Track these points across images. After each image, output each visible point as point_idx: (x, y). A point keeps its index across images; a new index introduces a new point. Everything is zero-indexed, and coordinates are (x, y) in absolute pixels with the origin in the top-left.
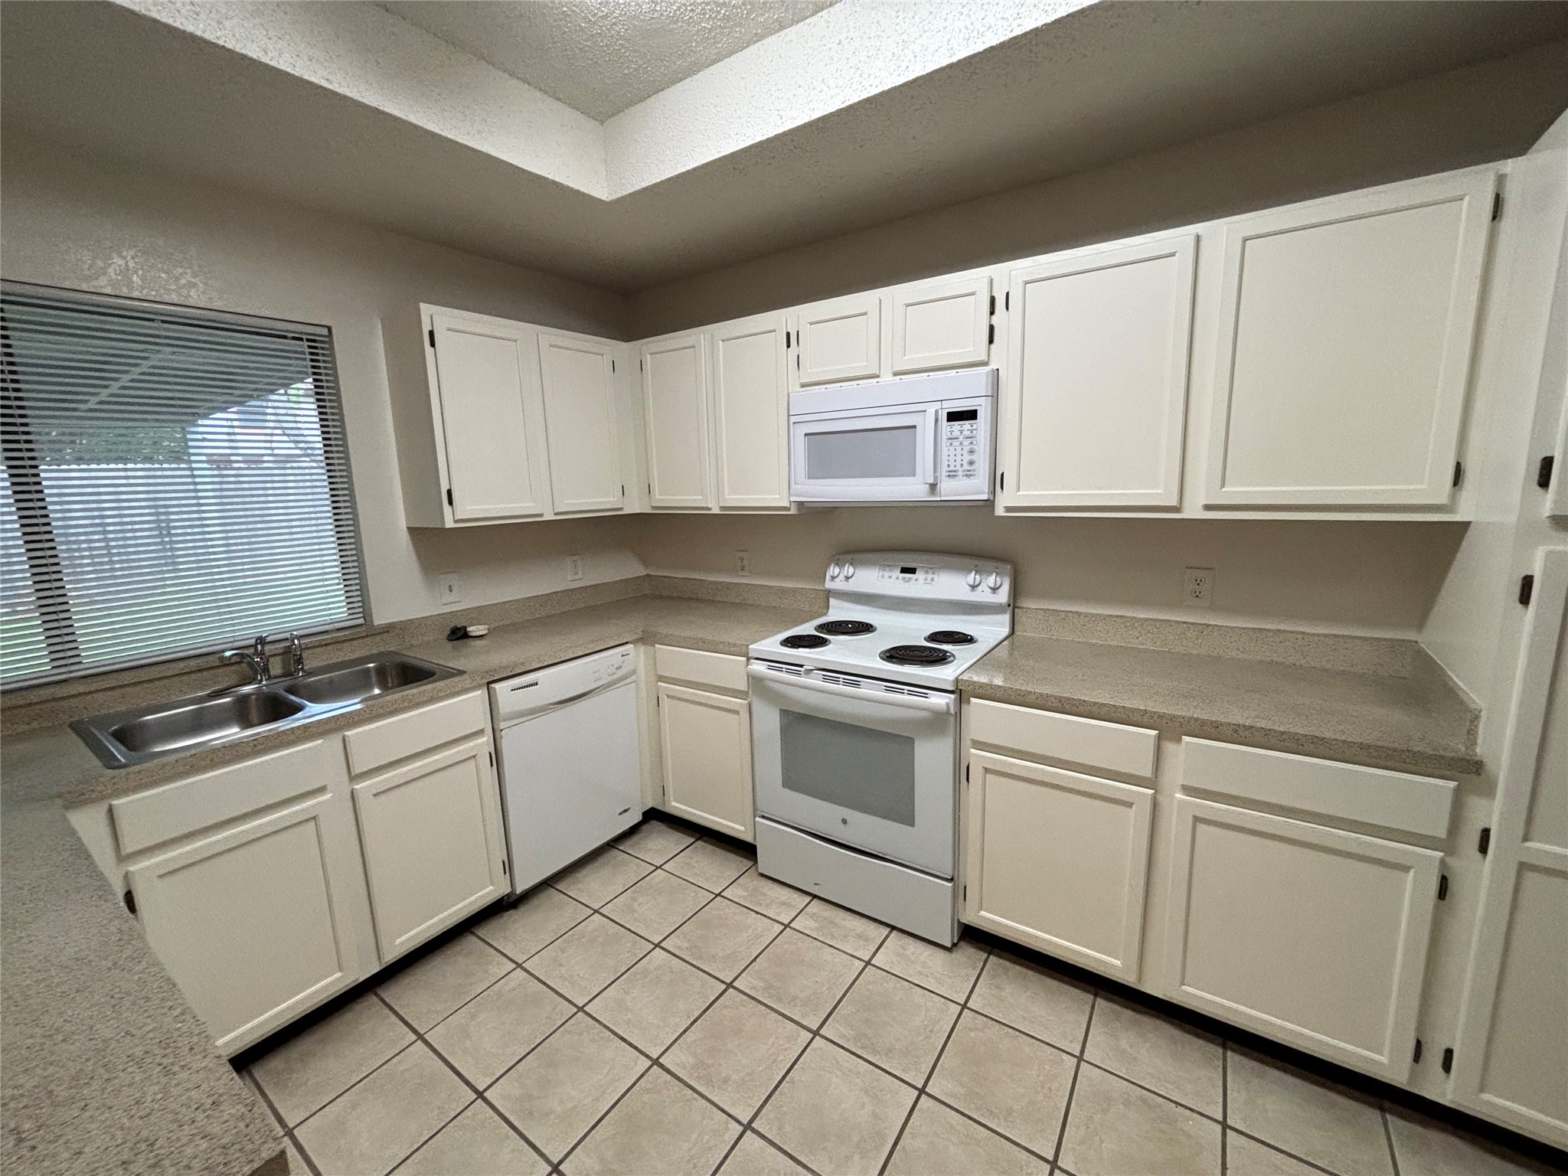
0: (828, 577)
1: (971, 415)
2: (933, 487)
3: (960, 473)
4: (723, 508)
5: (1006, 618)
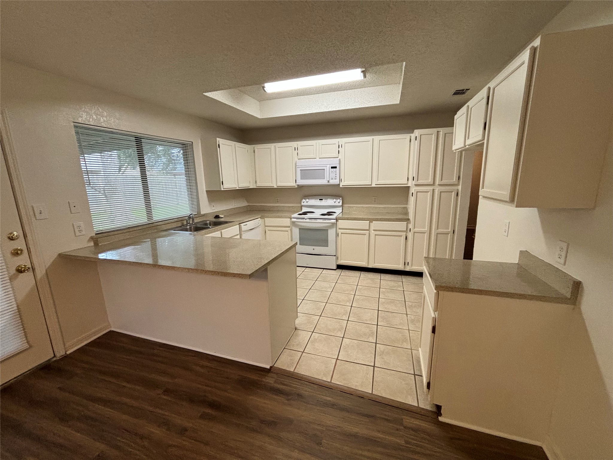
0: (302, 202)
1: (336, 167)
2: (328, 181)
3: (334, 179)
4: (277, 186)
5: (341, 208)
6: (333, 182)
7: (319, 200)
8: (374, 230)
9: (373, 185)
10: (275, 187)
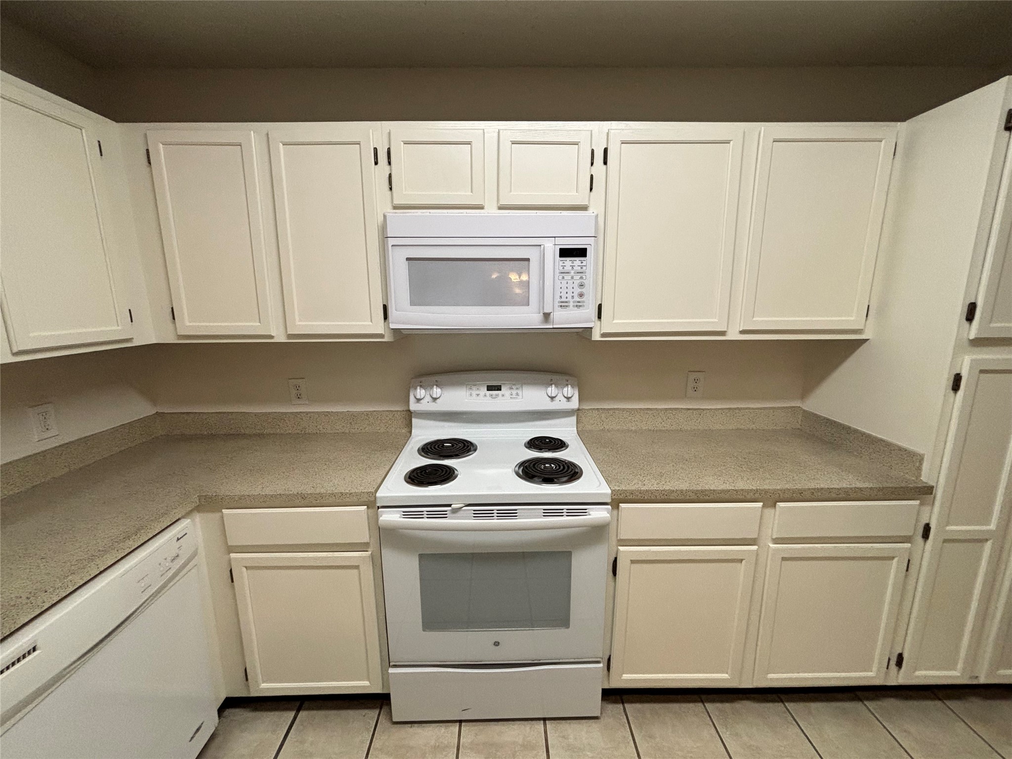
0: (412, 399)
1: (582, 253)
2: (547, 316)
3: (571, 304)
4: (290, 336)
5: (574, 418)
6: (565, 319)
7: (484, 390)
8: (776, 541)
9: (733, 335)
10: (280, 338)
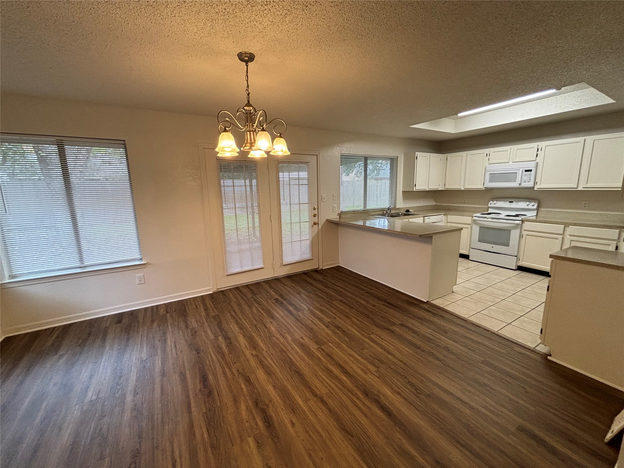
0: (489, 204)
1: (531, 171)
2: (520, 184)
3: (527, 182)
4: (464, 189)
5: (536, 212)
6: (524, 185)
7: (508, 202)
8: (570, 235)
9: (580, 188)
10: (463, 189)
